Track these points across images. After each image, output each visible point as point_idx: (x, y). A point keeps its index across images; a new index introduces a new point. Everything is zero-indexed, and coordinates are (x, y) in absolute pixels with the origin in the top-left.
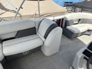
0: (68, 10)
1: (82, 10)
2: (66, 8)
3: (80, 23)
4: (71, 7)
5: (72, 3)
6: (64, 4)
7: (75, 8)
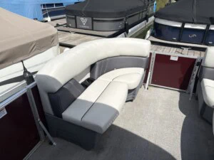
0: (58, 25)
1: (93, 20)
2: (52, 20)
3: (99, 76)
4: (65, 16)
5: (62, 4)
6: (43, 10)
7: (75, 19)
